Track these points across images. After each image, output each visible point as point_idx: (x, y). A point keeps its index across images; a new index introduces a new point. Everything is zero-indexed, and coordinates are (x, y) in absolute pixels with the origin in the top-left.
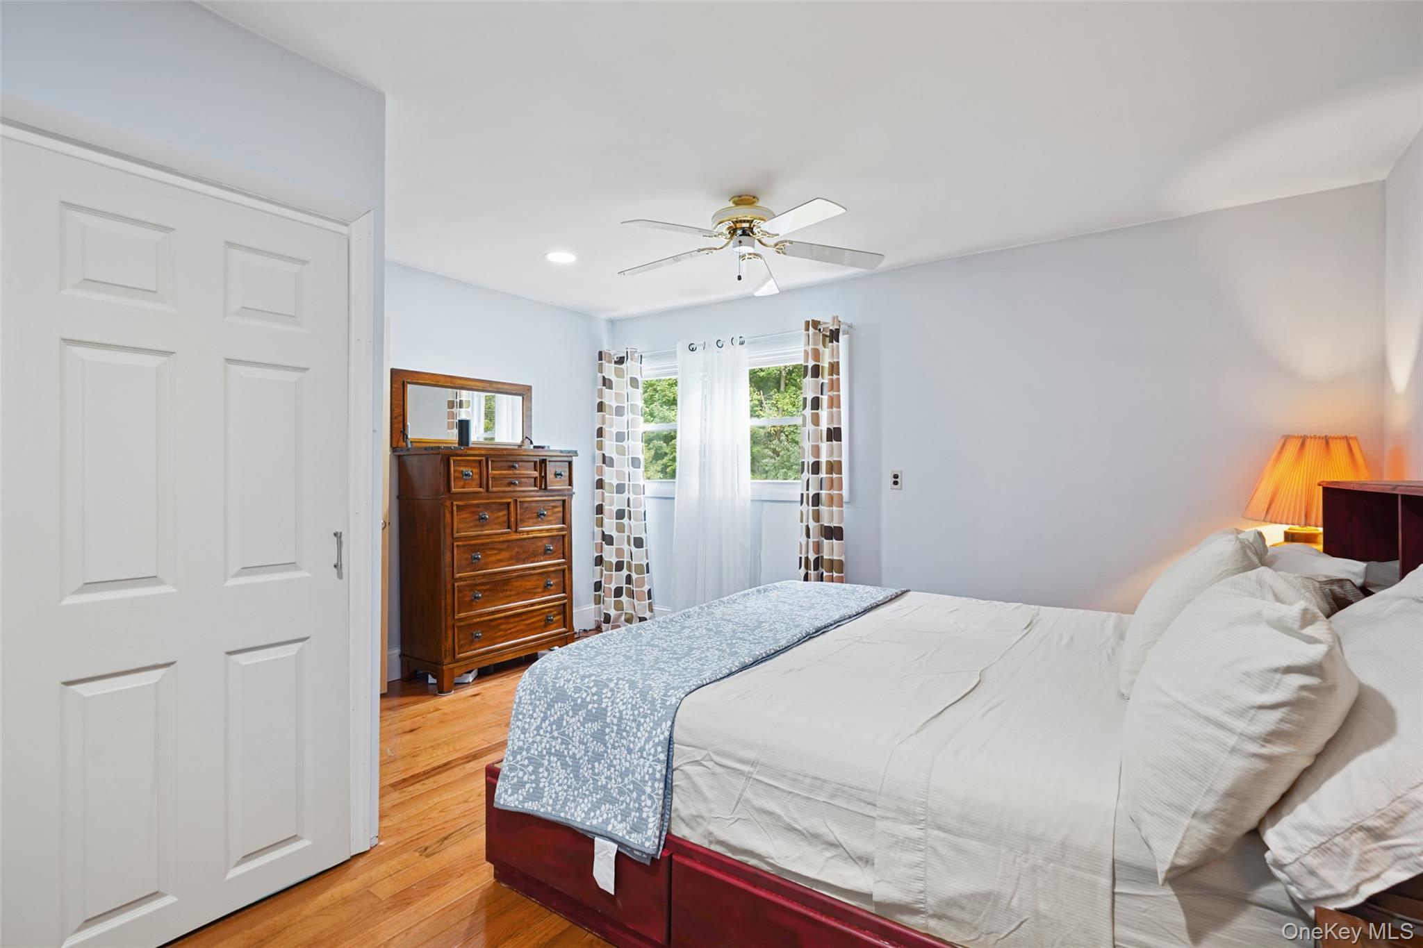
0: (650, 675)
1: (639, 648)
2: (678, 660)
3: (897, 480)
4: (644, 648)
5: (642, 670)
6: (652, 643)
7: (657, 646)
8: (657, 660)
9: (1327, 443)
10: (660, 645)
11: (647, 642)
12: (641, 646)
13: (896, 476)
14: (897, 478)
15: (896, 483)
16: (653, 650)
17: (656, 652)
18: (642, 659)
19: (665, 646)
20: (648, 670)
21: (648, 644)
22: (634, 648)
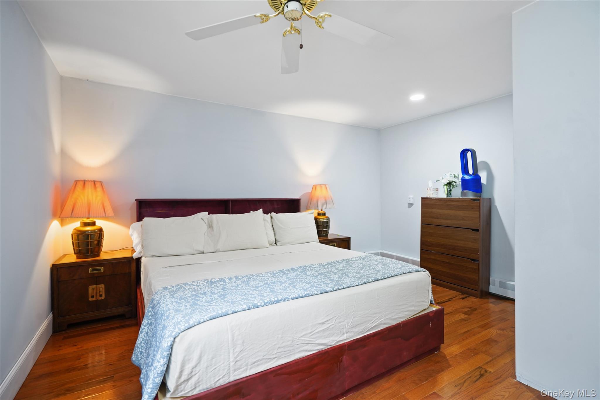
0: (380, 259)
1: (384, 270)
2: (369, 265)
4: (382, 270)
5: (383, 261)
6: (378, 272)
7: (376, 271)
8: (377, 265)
10: (374, 271)
11: (380, 272)
12: (383, 271)
16: (378, 269)
17: (377, 268)
18: (383, 266)
19: (372, 270)
20: (381, 261)
21: (379, 271)
22: (386, 270)
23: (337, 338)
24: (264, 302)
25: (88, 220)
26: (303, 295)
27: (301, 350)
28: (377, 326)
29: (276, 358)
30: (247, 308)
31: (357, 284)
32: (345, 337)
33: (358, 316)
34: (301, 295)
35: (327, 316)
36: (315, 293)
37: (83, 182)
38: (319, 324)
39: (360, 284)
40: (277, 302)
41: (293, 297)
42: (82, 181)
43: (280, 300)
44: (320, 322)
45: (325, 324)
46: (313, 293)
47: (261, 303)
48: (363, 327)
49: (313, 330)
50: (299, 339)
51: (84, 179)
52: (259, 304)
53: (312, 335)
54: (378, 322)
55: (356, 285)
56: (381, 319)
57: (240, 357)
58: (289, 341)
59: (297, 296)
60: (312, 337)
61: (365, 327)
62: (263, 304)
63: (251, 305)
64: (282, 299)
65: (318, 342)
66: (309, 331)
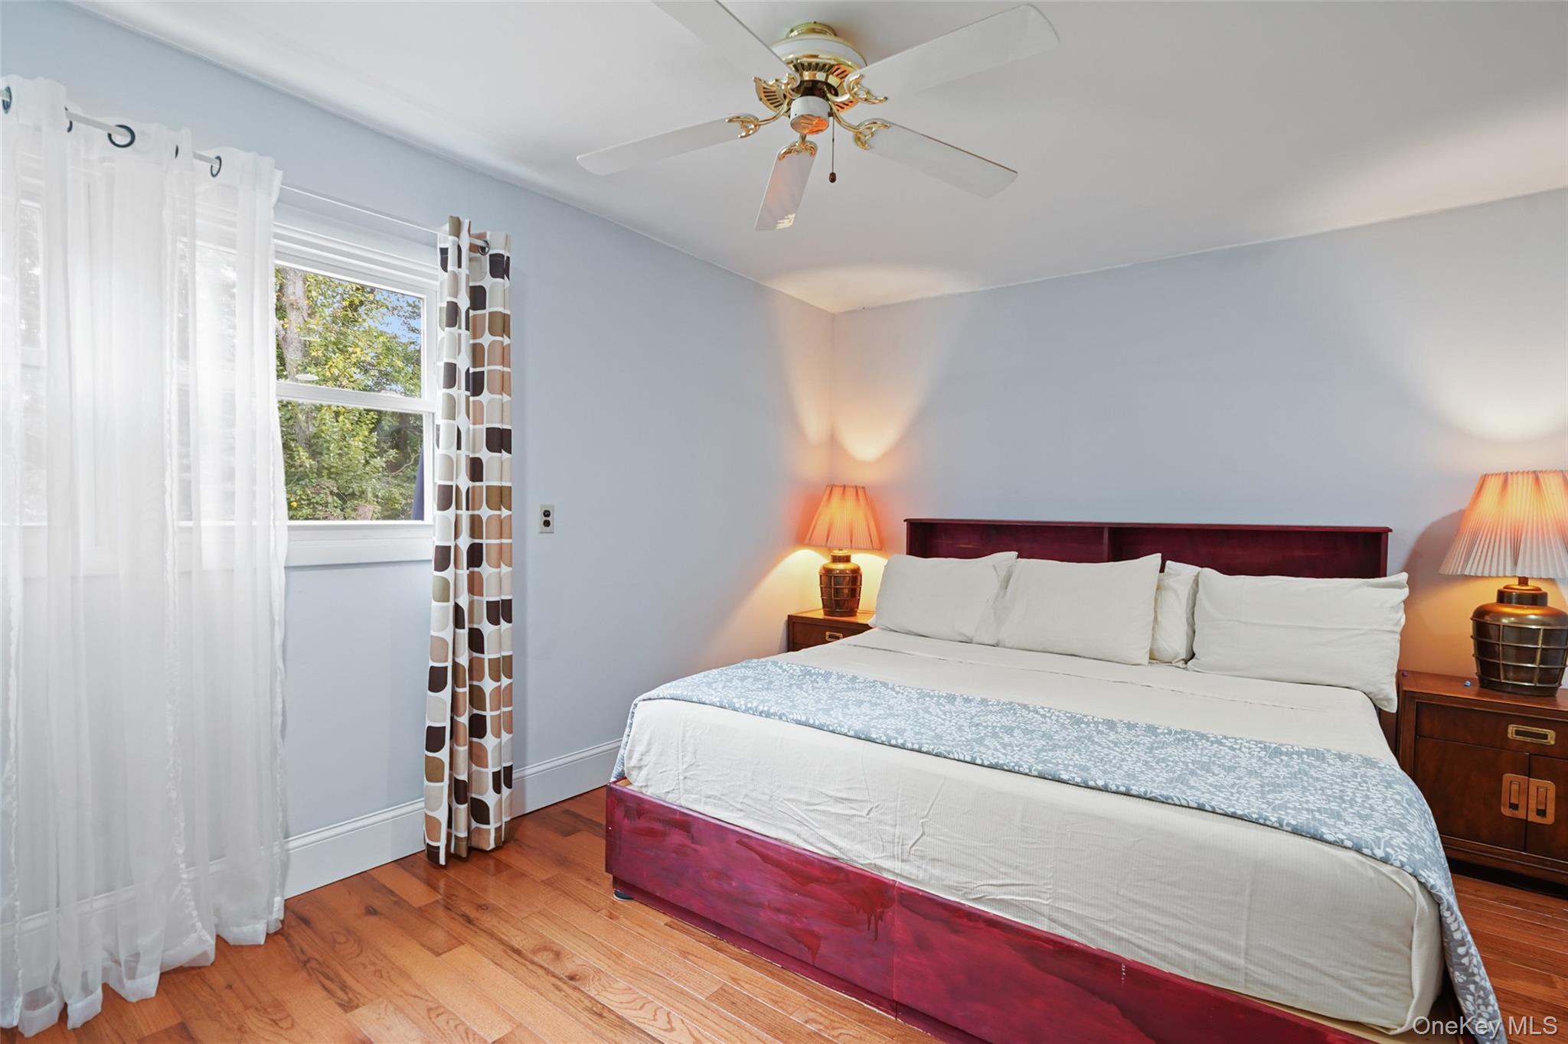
3: (548, 519)
9: (844, 488)
13: (547, 514)
14: (548, 515)
15: (547, 524)
23: (872, 855)
24: (746, 706)
25: (841, 552)
26: (817, 723)
27: (788, 827)
28: (1012, 904)
29: (742, 814)
30: (718, 704)
31: (968, 759)
32: (897, 866)
33: (942, 838)
34: (811, 721)
35: (850, 788)
36: (842, 729)
37: (842, 488)
38: (828, 796)
39: (979, 761)
40: (768, 715)
41: (795, 718)
42: (853, 487)
43: (772, 714)
44: (831, 793)
45: (841, 805)
46: (839, 728)
47: (741, 705)
48: (963, 879)
49: (814, 801)
50: (781, 802)
51: (855, 484)
52: (737, 705)
53: (811, 811)
54: (1023, 898)
55: (962, 758)
56: (1033, 896)
57: (690, 773)
58: (764, 794)
59: (804, 719)
60: (813, 815)
61: (966, 883)
62: (743, 707)
63: (725, 701)
64: (775, 714)
65: (823, 832)
66: (805, 799)
